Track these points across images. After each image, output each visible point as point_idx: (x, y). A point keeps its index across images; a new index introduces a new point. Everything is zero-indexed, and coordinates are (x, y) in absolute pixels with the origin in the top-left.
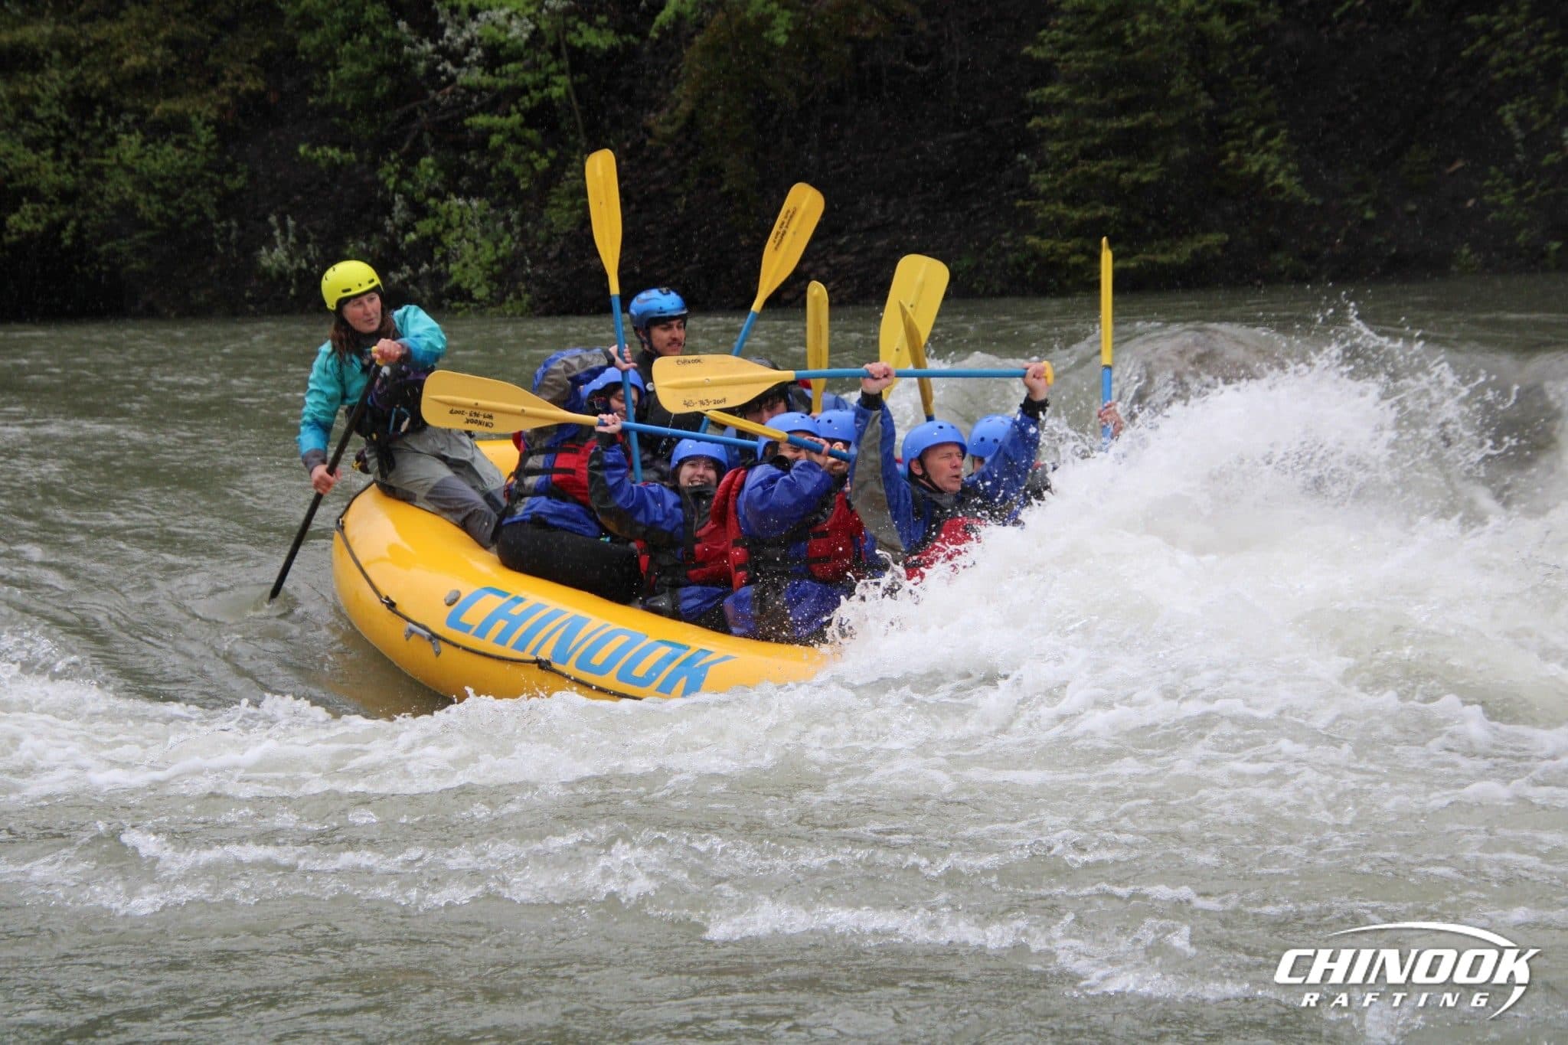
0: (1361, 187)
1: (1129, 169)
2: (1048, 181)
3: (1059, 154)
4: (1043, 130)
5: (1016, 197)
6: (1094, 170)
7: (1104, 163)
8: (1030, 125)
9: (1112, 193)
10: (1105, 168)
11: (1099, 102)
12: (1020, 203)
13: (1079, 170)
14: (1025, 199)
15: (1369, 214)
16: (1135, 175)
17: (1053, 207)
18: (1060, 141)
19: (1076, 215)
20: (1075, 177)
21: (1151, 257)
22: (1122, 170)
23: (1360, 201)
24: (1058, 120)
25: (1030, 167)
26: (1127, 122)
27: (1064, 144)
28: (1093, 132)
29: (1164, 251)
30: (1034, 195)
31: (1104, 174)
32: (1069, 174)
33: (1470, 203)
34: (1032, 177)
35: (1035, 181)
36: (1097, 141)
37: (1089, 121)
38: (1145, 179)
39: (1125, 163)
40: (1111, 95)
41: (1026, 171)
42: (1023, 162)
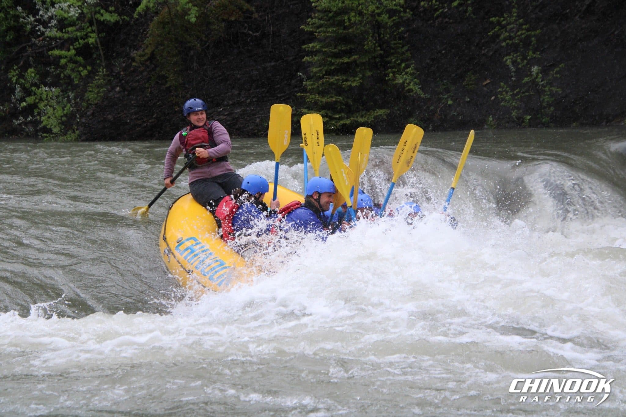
0: (447, 91)
1: (347, 80)
2: (312, 85)
3: (316, 73)
4: (309, 62)
5: (297, 92)
6: (331, 80)
7: (336, 77)
8: (304, 60)
9: (340, 91)
10: (336, 80)
11: (333, 51)
12: (299, 94)
13: (325, 80)
14: (301, 93)
15: (450, 102)
16: (349, 83)
17: (313, 96)
18: (317, 67)
19: (324, 100)
20: (323, 83)
21: (356, 119)
22: (343, 81)
23: (446, 96)
24: (316, 58)
25: (303, 79)
26: (346, 60)
27: (318, 69)
28: (332, 64)
29: (362, 116)
30: (305, 90)
31: (336, 82)
32: (320, 82)
33: (493, 98)
34: (304, 83)
35: (306, 85)
36: (333, 68)
37: (329, 59)
38: (354, 85)
39: (345, 78)
40: (339, 48)
41: (301, 80)
42: (300, 76)
